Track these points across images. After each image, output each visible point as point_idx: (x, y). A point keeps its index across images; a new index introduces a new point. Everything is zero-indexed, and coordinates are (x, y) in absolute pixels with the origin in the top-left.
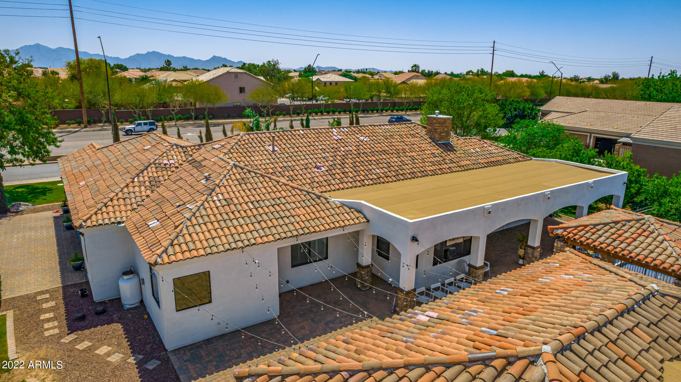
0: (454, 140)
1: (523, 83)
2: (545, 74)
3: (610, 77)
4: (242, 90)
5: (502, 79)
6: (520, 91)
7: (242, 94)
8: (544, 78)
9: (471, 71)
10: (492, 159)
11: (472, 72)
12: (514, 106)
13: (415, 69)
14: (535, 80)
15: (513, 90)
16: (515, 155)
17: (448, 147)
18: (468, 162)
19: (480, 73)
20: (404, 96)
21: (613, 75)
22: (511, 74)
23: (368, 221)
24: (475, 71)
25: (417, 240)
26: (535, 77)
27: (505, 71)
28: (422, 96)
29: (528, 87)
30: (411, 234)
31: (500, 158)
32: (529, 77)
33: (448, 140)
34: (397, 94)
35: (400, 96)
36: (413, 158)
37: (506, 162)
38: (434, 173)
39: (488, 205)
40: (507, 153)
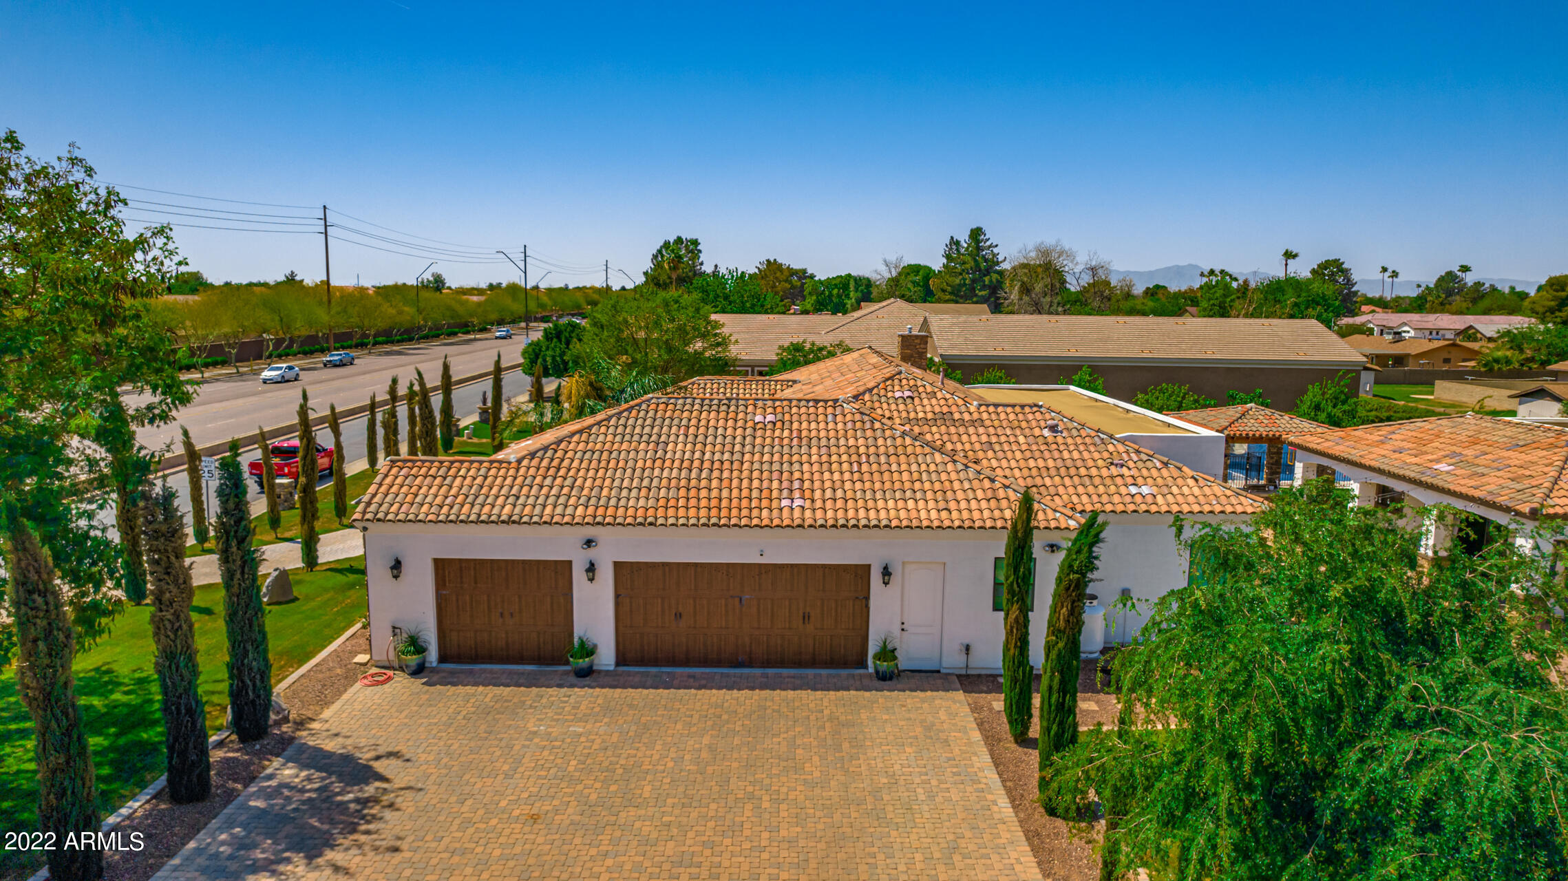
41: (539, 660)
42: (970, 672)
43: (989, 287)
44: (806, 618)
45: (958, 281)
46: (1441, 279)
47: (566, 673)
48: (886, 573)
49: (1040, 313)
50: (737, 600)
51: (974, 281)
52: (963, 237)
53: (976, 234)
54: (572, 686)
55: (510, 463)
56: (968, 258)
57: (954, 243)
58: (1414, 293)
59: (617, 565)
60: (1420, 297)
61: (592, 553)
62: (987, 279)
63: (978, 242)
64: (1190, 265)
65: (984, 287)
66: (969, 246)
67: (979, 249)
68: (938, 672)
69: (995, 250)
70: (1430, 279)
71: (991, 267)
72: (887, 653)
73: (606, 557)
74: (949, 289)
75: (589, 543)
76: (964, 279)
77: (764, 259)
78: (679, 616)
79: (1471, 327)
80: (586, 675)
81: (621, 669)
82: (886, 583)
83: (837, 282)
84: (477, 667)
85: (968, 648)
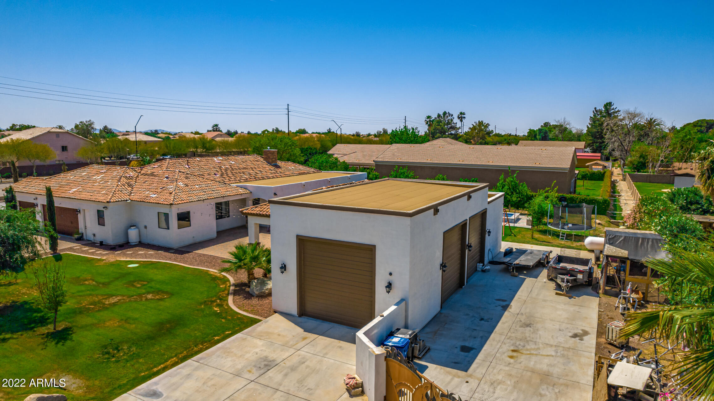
0: (279, 163)
1: (314, 138)
2: (332, 131)
3: (381, 132)
4: (64, 148)
5: (297, 136)
6: (312, 144)
7: (65, 153)
8: (330, 134)
9: (266, 130)
10: (301, 172)
11: (268, 131)
12: (309, 152)
13: (216, 128)
14: (323, 135)
15: (307, 143)
16: (313, 170)
17: (278, 167)
18: (289, 173)
19: (275, 132)
20: (219, 151)
21: (383, 131)
22: (304, 132)
23: (251, 192)
24: (271, 130)
25: (276, 195)
26: (323, 134)
27: (298, 130)
28: (234, 150)
29: (318, 141)
30: (273, 192)
31: (305, 171)
32: (319, 133)
33: (276, 163)
34: (213, 149)
35: (215, 151)
36: (261, 171)
37: (309, 173)
38: (273, 178)
39: (303, 182)
40: (309, 169)
57: (596, 111)
59: (42, 205)
61: (36, 201)
73: (39, 203)
75: (36, 198)
85: (94, 235)
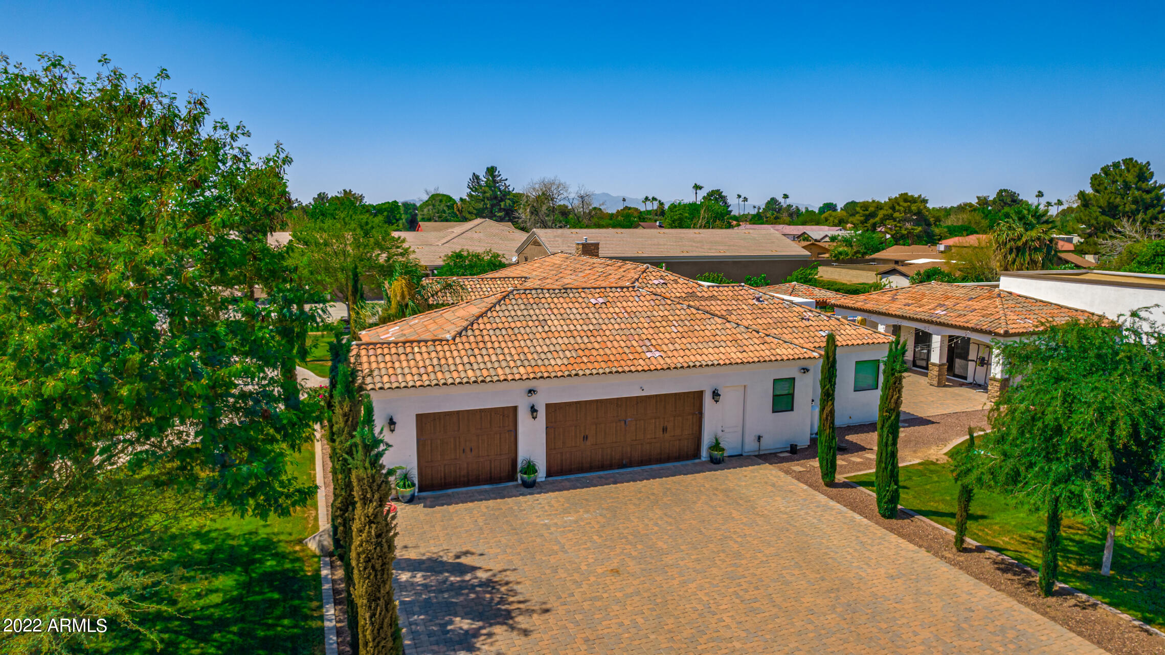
41: (492, 479)
42: (761, 453)
43: (504, 210)
44: (665, 430)
45: (481, 206)
46: (768, 203)
47: (517, 486)
48: (716, 395)
49: (546, 228)
50: (623, 423)
51: (493, 206)
52: (482, 174)
53: (491, 171)
54: (523, 495)
55: (448, 341)
56: (487, 189)
57: (476, 177)
58: (754, 212)
59: (548, 406)
60: (758, 214)
61: (534, 399)
62: (502, 204)
63: (494, 177)
64: (604, 194)
65: (500, 210)
66: (488, 180)
67: (495, 182)
68: (741, 455)
69: (507, 183)
70: (761, 203)
71: (504, 195)
72: (716, 446)
73: (541, 402)
74: (475, 212)
75: (531, 392)
76: (486, 204)
77: (341, 190)
78: (586, 438)
79: (804, 233)
80: (530, 486)
81: (550, 479)
82: (717, 401)
83: (387, 206)
84: (450, 491)
85: (759, 438)
